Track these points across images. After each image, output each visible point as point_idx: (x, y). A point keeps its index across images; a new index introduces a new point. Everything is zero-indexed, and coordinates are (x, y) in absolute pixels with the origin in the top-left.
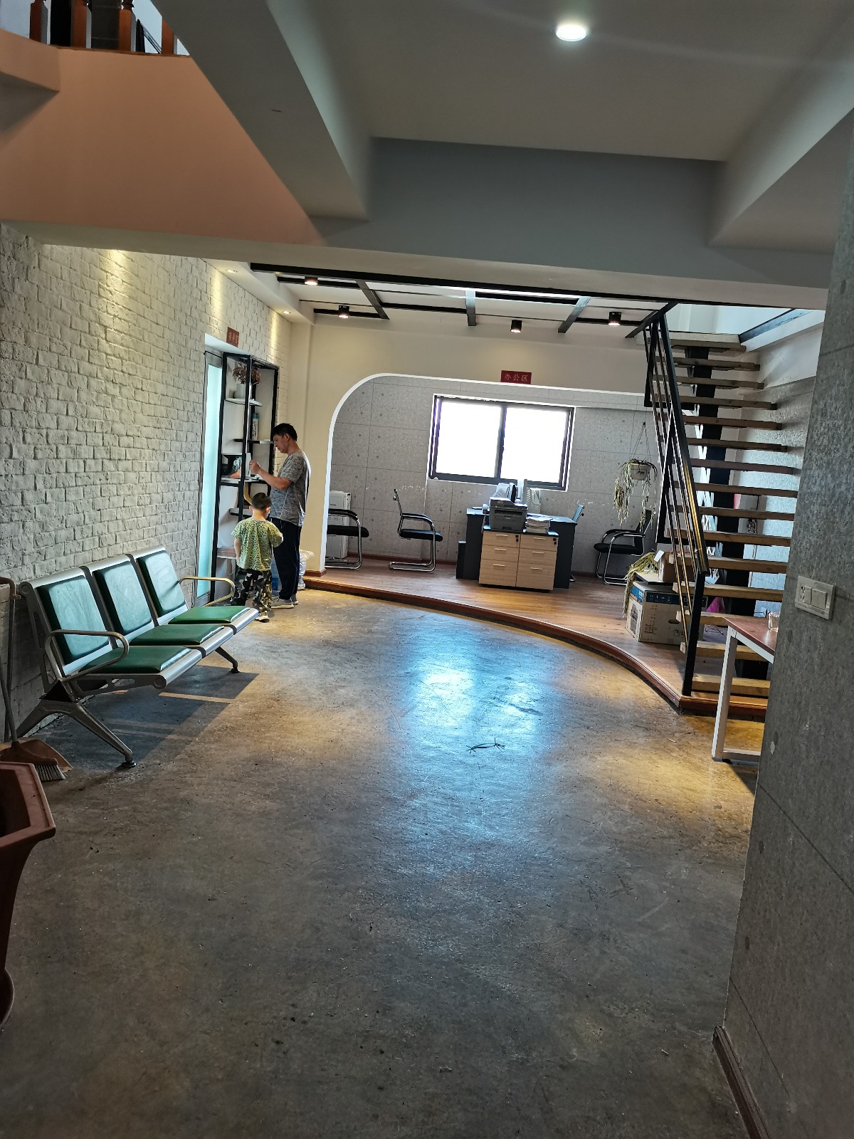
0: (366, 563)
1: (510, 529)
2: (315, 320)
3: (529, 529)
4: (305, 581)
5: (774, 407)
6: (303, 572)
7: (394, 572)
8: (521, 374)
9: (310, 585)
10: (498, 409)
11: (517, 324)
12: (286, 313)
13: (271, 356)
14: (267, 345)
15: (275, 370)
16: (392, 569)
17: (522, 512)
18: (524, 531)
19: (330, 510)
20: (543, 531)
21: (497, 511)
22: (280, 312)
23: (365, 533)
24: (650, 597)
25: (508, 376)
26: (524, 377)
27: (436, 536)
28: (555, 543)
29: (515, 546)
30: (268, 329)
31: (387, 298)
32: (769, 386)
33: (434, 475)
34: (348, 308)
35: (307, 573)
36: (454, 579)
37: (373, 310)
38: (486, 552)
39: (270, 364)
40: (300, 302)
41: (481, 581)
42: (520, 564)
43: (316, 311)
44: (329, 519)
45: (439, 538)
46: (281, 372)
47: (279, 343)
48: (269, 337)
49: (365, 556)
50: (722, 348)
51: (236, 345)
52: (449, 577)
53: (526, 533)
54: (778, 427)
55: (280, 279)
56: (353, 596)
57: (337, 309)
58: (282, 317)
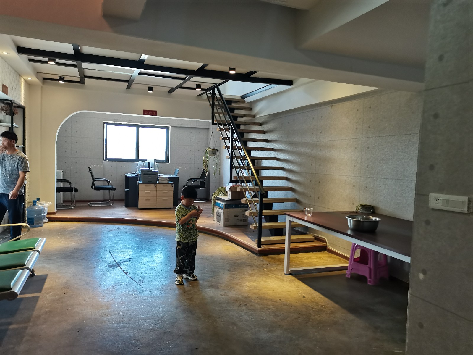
0: (78, 204)
1: (151, 182)
2: (43, 83)
3: (160, 181)
4: (47, 218)
5: (261, 124)
6: (46, 213)
7: (93, 208)
8: (152, 111)
9: (50, 220)
10: (135, 129)
11: (151, 89)
12: (29, 79)
13: (22, 102)
14: (20, 95)
15: (23, 109)
16: (91, 206)
17: (155, 174)
18: (157, 182)
19: (57, 179)
20: (167, 182)
21: (144, 174)
22: (25, 78)
23: (76, 190)
24: (226, 206)
25: (146, 112)
26: (154, 113)
27: (113, 188)
28: (172, 187)
29: (154, 189)
30: (21, 87)
31: (88, 73)
32: (258, 116)
33: (106, 159)
34: (64, 78)
35: (49, 214)
36: (124, 208)
37: (79, 80)
38: (141, 193)
39: (21, 105)
40: (38, 73)
41: (139, 207)
42: (157, 197)
43: (44, 79)
44: (57, 184)
45: (114, 189)
46: (26, 110)
47: (25, 94)
48: (21, 91)
49: (78, 201)
50: (236, 101)
51: (7, 94)
52: (121, 206)
53: (159, 183)
54: (264, 132)
55: (30, 60)
56: (77, 222)
57: (58, 78)
58: (26, 81)
